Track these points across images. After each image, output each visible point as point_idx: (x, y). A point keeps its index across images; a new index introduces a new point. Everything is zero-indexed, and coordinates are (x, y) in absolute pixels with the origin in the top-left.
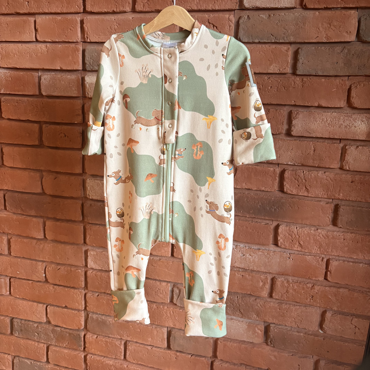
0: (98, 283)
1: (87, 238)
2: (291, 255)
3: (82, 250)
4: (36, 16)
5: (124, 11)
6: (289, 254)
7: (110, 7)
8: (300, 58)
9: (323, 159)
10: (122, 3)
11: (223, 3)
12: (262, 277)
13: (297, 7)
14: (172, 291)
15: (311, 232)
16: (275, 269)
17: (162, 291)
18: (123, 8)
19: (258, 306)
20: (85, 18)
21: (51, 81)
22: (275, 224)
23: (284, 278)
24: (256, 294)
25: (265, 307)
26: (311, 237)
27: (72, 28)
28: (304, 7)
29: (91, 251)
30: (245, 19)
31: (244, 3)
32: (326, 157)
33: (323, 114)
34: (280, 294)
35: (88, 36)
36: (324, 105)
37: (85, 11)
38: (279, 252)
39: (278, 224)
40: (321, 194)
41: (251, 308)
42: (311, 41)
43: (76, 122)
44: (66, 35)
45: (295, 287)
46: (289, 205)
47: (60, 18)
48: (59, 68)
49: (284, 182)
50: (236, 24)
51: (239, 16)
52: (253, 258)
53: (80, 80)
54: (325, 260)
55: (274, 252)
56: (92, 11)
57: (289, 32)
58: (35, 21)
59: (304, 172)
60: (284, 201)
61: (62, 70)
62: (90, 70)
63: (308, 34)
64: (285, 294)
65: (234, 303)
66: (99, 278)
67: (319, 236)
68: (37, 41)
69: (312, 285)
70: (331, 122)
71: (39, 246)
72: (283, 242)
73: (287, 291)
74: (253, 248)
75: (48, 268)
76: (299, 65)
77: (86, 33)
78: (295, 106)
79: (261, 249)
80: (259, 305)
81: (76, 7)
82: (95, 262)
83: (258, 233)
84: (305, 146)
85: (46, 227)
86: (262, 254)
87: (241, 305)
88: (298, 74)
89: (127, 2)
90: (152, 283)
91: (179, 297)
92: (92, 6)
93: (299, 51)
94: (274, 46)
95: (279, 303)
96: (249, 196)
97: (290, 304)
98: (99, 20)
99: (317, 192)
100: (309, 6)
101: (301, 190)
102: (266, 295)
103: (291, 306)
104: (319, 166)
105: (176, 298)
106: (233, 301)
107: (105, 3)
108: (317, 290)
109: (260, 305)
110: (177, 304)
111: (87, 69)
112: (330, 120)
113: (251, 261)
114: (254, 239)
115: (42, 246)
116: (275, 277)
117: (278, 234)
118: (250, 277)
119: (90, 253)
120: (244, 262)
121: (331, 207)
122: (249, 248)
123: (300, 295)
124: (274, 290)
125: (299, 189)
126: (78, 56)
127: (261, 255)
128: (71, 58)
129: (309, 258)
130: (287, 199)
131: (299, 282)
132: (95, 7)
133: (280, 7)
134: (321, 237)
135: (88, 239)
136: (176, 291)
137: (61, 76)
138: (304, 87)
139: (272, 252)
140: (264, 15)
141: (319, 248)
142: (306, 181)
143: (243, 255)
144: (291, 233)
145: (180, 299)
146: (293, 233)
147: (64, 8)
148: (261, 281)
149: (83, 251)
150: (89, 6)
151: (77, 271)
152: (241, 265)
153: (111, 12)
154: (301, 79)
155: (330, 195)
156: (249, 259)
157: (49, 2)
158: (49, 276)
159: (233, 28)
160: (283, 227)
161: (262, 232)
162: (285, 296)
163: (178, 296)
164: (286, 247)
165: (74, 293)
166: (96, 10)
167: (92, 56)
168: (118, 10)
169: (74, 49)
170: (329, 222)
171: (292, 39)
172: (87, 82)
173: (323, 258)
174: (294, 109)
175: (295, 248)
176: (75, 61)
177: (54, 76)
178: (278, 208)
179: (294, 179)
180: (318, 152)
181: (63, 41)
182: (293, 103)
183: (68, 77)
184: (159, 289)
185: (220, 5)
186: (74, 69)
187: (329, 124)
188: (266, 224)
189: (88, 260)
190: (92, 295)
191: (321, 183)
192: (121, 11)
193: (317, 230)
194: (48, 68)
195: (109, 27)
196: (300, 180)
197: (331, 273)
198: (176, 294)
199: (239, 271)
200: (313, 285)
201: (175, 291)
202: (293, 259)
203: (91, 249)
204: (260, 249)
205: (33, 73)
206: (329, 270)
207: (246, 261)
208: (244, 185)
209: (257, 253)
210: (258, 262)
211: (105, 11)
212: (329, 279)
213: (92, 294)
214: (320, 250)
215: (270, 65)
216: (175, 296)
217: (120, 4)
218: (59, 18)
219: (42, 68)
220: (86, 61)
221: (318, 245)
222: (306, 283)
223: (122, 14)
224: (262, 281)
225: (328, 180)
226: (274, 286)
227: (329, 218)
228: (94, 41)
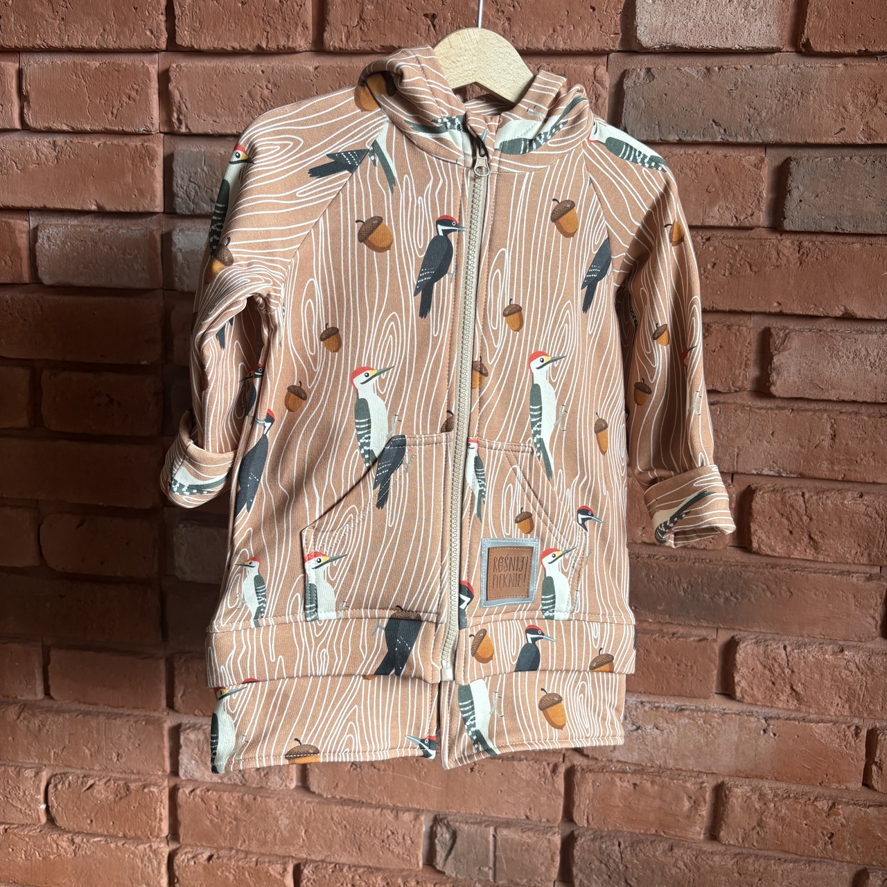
0: (211, 821)
1: (176, 692)
2: (771, 722)
3: (161, 728)
4: (24, 58)
5: (289, 48)
6: (765, 718)
7: (248, 36)
8: (793, 185)
9: (859, 461)
10: (284, 26)
11: (578, 33)
12: (688, 785)
13: (784, 50)
14: (432, 836)
15: (825, 659)
16: (725, 761)
17: (401, 838)
18: (288, 40)
19: (679, 868)
20: (174, 65)
21: (69, 244)
22: (724, 637)
23: (748, 785)
24: (673, 833)
25: (699, 869)
26: (826, 672)
27: (133, 94)
28: (803, 50)
29: (188, 731)
30: (639, 79)
31: (638, 35)
32: (865, 455)
33: (857, 337)
34: (741, 832)
35: (181, 117)
36: (859, 313)
37: (173, 47)
38: (735, 714)
39: (733, 637)
40: (851, 555)
41: (660, 873)
42: (824, 140)
43: (144, 363)
44: (115, 112)
45: (783, 811)
46: (765, 587)
47: (98, 64)
48: (94, 207)
49: (752, 524)
50: (613, 90)
51: (622, 71)
52: (666, 735)
53: (155, 241)
54: (864, 733)
55: (723, 715)
56: (195, 47)
57: (764, 114)
58: (20, 73)
59: (807, 496)
60: (752, 574)
61: (101, 213)
62: (188, 213)
63: (816, 120)
64: (755, 832)
65: (611, 861)
66: (214, 807)
67: (848, 669)
68: (25, 127)
69: (830, 803)
70: (880, 359)
71: (29, 722)
72: (749, 686)
73: (760, 824)
74: (662, 705)
75: (56, 786)
76: (791, 204)
77: (174, 108)
78: (781, 315)
79: (687, 709)
80: (681, 864)
81: (146, 34)
82: (202, 761)
83: (678, 665)
84: (807, 426)
85: (49, 667)
86: (690, 724)
87: (629, 866)
88: (788, 229)
89: (300, 25)
90: (371, 815)
91: (453, 853)
92: (194, 30)
93: (791, 166)
94: (720, 152)
95: (738, 857)
96: (655, 565)
97: (767, 858)
98: (216, 71)
99: (841, 551)
100: (818, 47)
101: (798, 544)
102: (702, 837)
103: (772, 862)
104: (848, 477)
105: (444, 855)
106: (608, 855)
107: (233, 25)
108: (845, 818)
109: (685, 865)
110: (447, 873)
111: (178, 211)
112: (875, 354)
113: (660, 744)
114: (668, 683)
115: (37, 722)
116: (723, 782)
117: (735, 665)
118: (656, 787)
119: (186, 738)
120: (639, 748)
121: (881, 589)
122: (652, 709)
123: (797, 832)
124: (723, 819)
125: (790, 540)
126: (152, 172)
127: (686, 724)
128: (129, 179)
129: (818, 729)
130: (761, 570)
131: (792, 795)
132: (203, 35)
133: (737, 47)
134: (851, 671)
135: (179, 696)
136: (444, 835)
137: (99, 230)
138: (804, 264)
139: (716, 715)
140: (692, 68)
141: (848, 700)
142: (811, 519)
143: (634, 727)
144: (770, 662)
145: (455, 858)
146: (776, 661)
147: (110, 37)
148: (685, 799)
149: (166, 733)
150: (186, 32)
151: (146, 790)
152: (630, 755)
153: (251, 49)
154: (796, 243)
155: (876, 556)
156: (654, 739)
157: (63, 19)
158: (60, 809)
159: (607, 101)
160: (748, 647)
161: (689, 664)
162: (756, 836)
163: (448, 848)
164: (757, 700)
165: (135, 855)
166: (206, 43)
167: (193, 174)
168: (273, 46)
169: (141, 152)
170: (874, 630)
171: (772, 136)
172: (178, 247)
173: (857, 728)
174: (775, 324)
175: (782, 704)
176: (143, 186)
177: (78, 229)
178: (734, 594)
179: (777, 515)
180: (844, 442)
181: (106, 129)
182: (775, 308)
183: (121, 231)
184: (393, 833)
185: (568, 37)
186: (137, 208)
187: (872, 365)
188: (700, 640)
189: (181, 757)
190: (193, 858)
191: (851, 525)
192: (282, 47)
193: (842, 651)
194: (59, 206)
195: (246, 94)
196: (796, 518)
197: (880, 768)
198: (443, 843)
199: (624, 772)
200: (834, 804)
201: (439, 835)
202: (775, 735)
203: (188, 725)
204: (682, 710)
205: (12, 221)
206: (876, 760)
207: (645, 744)
208: (640, 533)
209: (676, 720)
210: (678, 744)
211: (233, 48)
212: (876, 786)
213: (190, 856)
214: (850, 707)
215: (712, 203)
216: (438, 848)
217: (279, 28)
218: (94, 63)
219: (42, 205)
220: (175, 189)
221: (845, 694)
222: (812, 798)
223: (286, 57)
224: (690, 798)
225: (871, 517)
226: (724, 810)
227: (874, 618)
228: (200, 131)
